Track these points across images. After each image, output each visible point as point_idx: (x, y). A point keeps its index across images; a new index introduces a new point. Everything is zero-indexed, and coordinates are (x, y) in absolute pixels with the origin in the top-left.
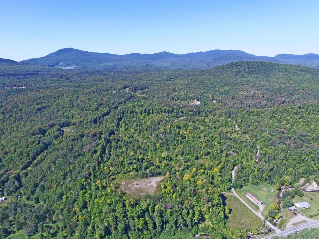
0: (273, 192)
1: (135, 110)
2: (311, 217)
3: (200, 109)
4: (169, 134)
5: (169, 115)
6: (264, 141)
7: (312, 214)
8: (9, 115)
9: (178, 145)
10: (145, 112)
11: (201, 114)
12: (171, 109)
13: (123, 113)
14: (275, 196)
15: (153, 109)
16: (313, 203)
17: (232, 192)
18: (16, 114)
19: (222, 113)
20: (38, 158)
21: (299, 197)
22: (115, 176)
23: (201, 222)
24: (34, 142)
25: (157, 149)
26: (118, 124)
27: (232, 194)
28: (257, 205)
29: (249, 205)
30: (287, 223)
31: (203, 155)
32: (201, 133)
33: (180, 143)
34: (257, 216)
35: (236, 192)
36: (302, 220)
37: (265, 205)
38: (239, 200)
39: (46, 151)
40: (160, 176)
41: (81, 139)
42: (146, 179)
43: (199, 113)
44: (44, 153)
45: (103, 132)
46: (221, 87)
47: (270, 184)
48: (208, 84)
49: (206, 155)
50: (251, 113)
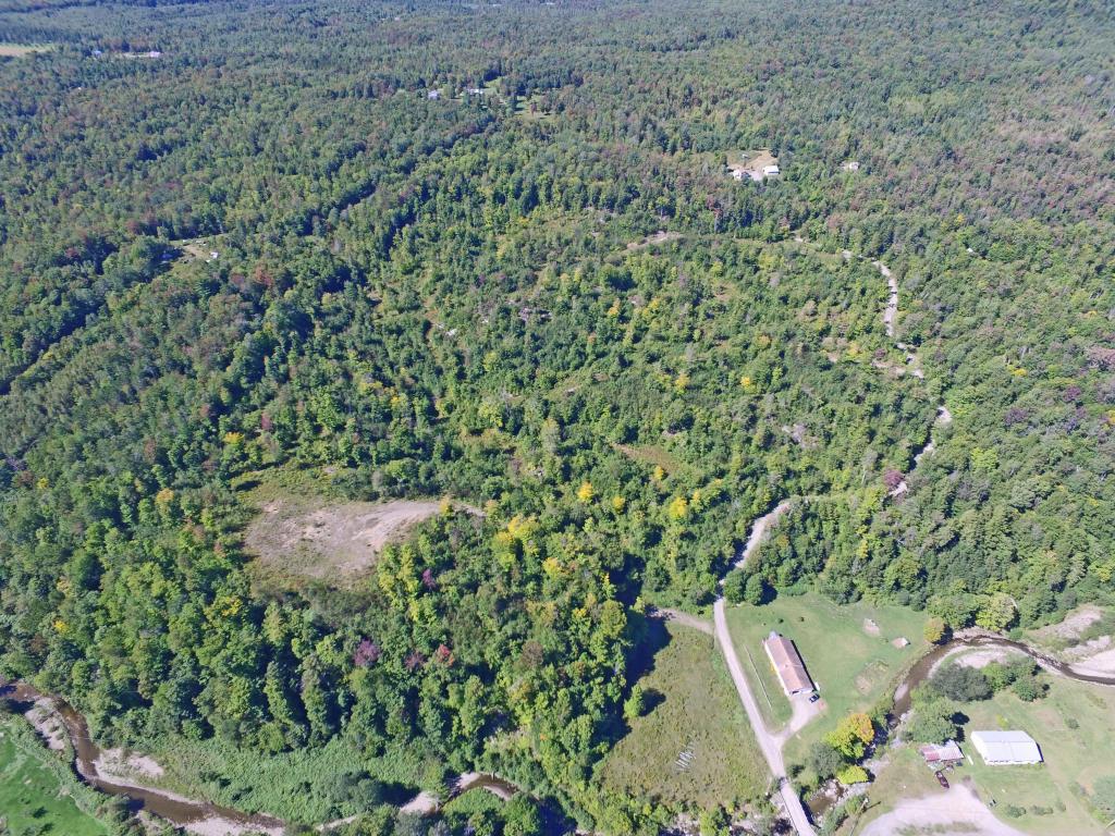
0: (902, 649)
1: (480, 185)
2: (1015, 812)
3: (756, 201)
4: (559, 313)
5: (609, 219)
6: (980, 400)
7: (1027, 802)
8: (45, 171)
9: (577, 368)
10: (517, 196)
11: (755, 227)
12: (622, 194)
13: (425, 196)
14: (902, 673)
15: (549, 187)
16: (1074, 743)
17: (711, 619)
18: (68, 166)
19: (851, 228)
20: (45, 358)
21: (1015, 697)
22: (259, 473)
23: (500, 730)
24: (44, 293)
25: (485, 372)
26: (388, 242)
27: (705, 627)
28: (791, 697)
29: (754, 692)
30: (877, 815)
31: (664, 427)
32: (713, 317)
33: (590, 358)
34: (760, 753)
35: (729, 621)
36: (959, 819)
37: (825, 707)
38: (722, 660)
39: (77, 333)
40: (434, 498)
41: (207, 297)
42: (366, 504)
43: (747, 220)
44: (68, 343)
45: (298, 278)
46: (923, 91)
47: (909, 608)
48: (861, 75)
49: (674, 429)
50: (996, 240)
